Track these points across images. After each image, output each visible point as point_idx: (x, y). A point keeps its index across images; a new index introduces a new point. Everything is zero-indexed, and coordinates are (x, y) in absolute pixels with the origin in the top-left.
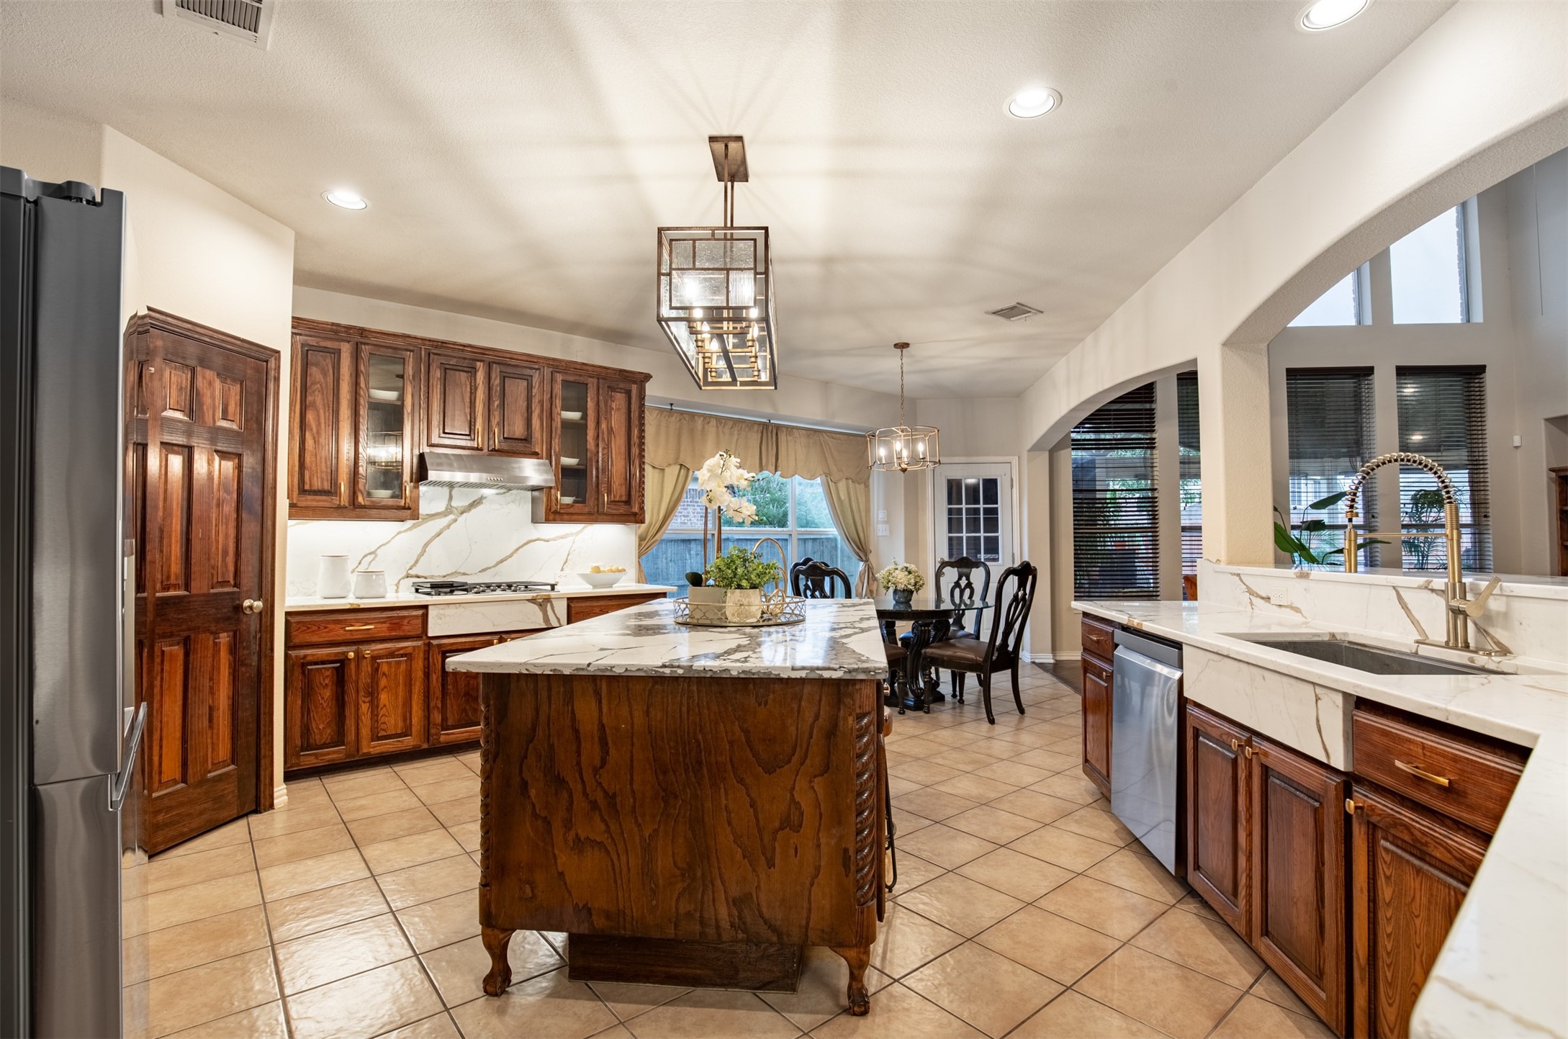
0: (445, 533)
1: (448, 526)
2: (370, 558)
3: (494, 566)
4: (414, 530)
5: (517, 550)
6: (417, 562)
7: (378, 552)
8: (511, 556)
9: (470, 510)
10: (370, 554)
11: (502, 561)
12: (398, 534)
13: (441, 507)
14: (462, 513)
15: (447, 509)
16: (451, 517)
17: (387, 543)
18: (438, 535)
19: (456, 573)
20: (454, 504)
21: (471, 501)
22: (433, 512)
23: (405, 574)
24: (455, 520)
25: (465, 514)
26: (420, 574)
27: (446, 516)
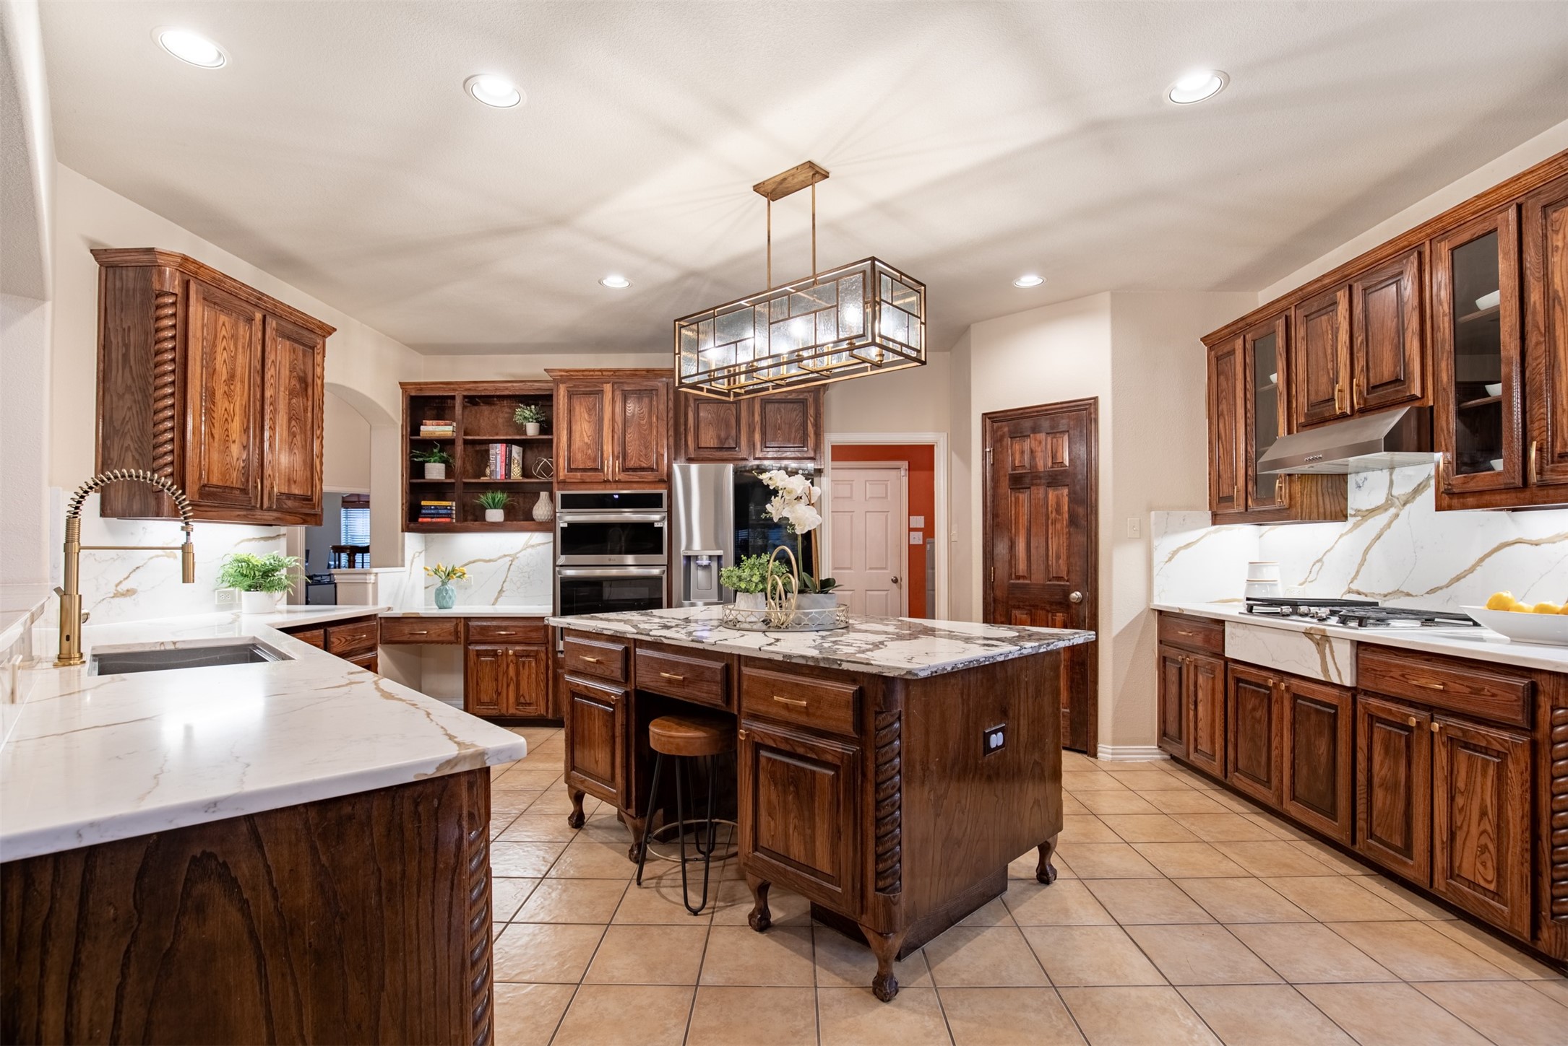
0: (1386, 534)
1: (1389, 525)
2: (1318, 565)
3: (1448, 586)
4: (1355, 532)
5: (1482, 560)
6: (1357, 573)
7: (1324, 559)
8: (1472, 570)
9: (1414, 498)
10: (1318, 561)
11: (1458, 578)
12: (1341, 536)
13: (1379, 498)
14: (1405, 504)
15: (1387, 500)
16: (1393, 511)
17: (1331, 549)
18: (1379, 537)
19: (1398, 593)
20: (1395, 492)
21: (1415, 486)
22: (1373, 507)
23: (1346, 589)
24: (1397, 515)
25: (1408, 505)
26: (1361, 590)
27: (1386, 510)
